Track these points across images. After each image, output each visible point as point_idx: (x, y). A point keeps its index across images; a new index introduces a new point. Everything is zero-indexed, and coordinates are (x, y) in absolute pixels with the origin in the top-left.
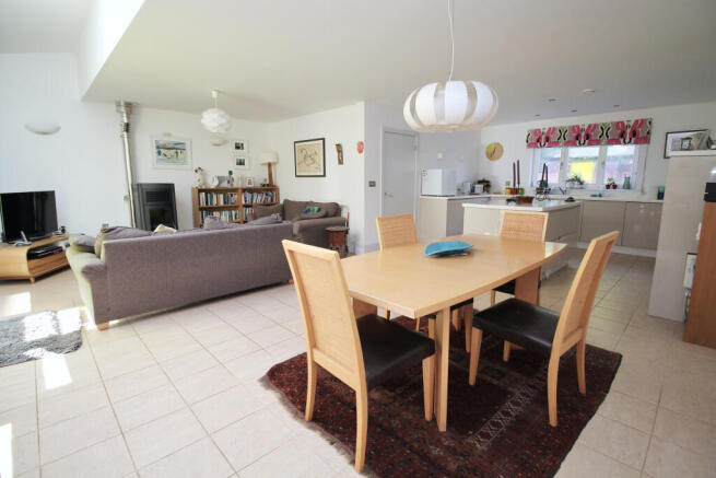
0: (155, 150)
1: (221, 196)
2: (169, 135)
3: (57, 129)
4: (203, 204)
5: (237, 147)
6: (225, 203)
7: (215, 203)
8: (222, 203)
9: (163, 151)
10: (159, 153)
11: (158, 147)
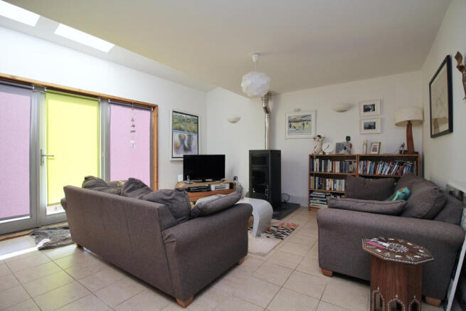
0: (287, 124)
1: (337, 164)
2: (299, 110)
3: (239, 119)
4: (316, 169)
5: (366, 109)
6: (341, 170)
7: (329, 169)
8: (337, 171)
9: (293, 124)
10: (290, 126)
11: (290, 122)
